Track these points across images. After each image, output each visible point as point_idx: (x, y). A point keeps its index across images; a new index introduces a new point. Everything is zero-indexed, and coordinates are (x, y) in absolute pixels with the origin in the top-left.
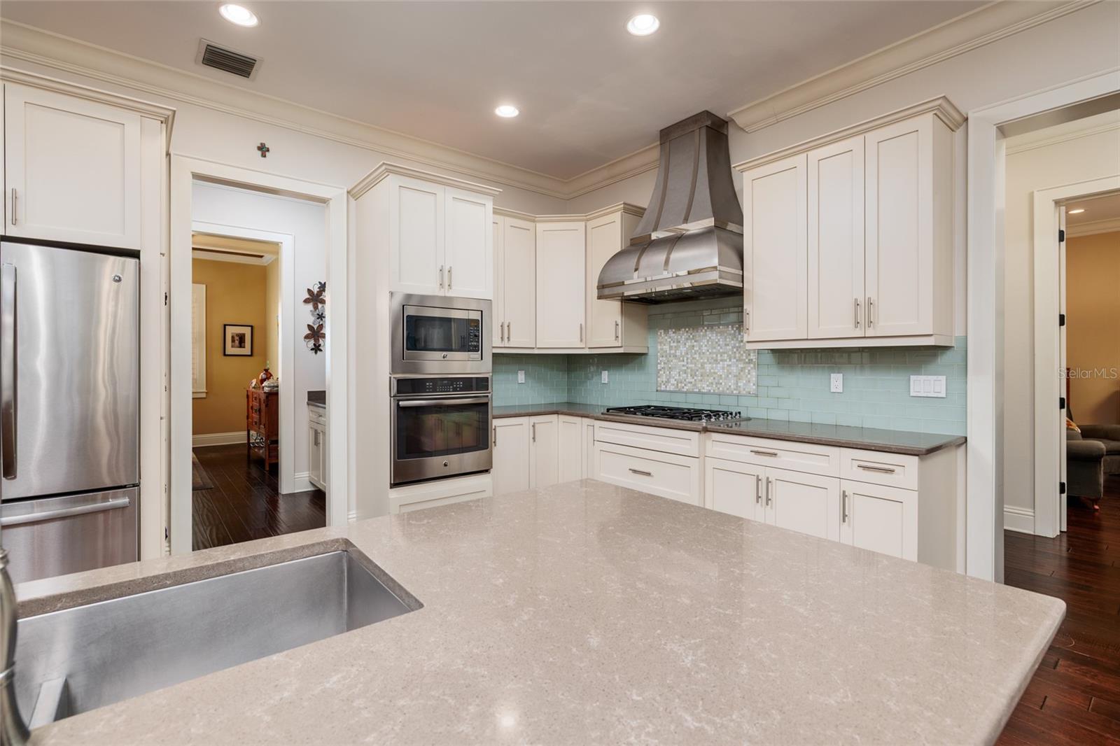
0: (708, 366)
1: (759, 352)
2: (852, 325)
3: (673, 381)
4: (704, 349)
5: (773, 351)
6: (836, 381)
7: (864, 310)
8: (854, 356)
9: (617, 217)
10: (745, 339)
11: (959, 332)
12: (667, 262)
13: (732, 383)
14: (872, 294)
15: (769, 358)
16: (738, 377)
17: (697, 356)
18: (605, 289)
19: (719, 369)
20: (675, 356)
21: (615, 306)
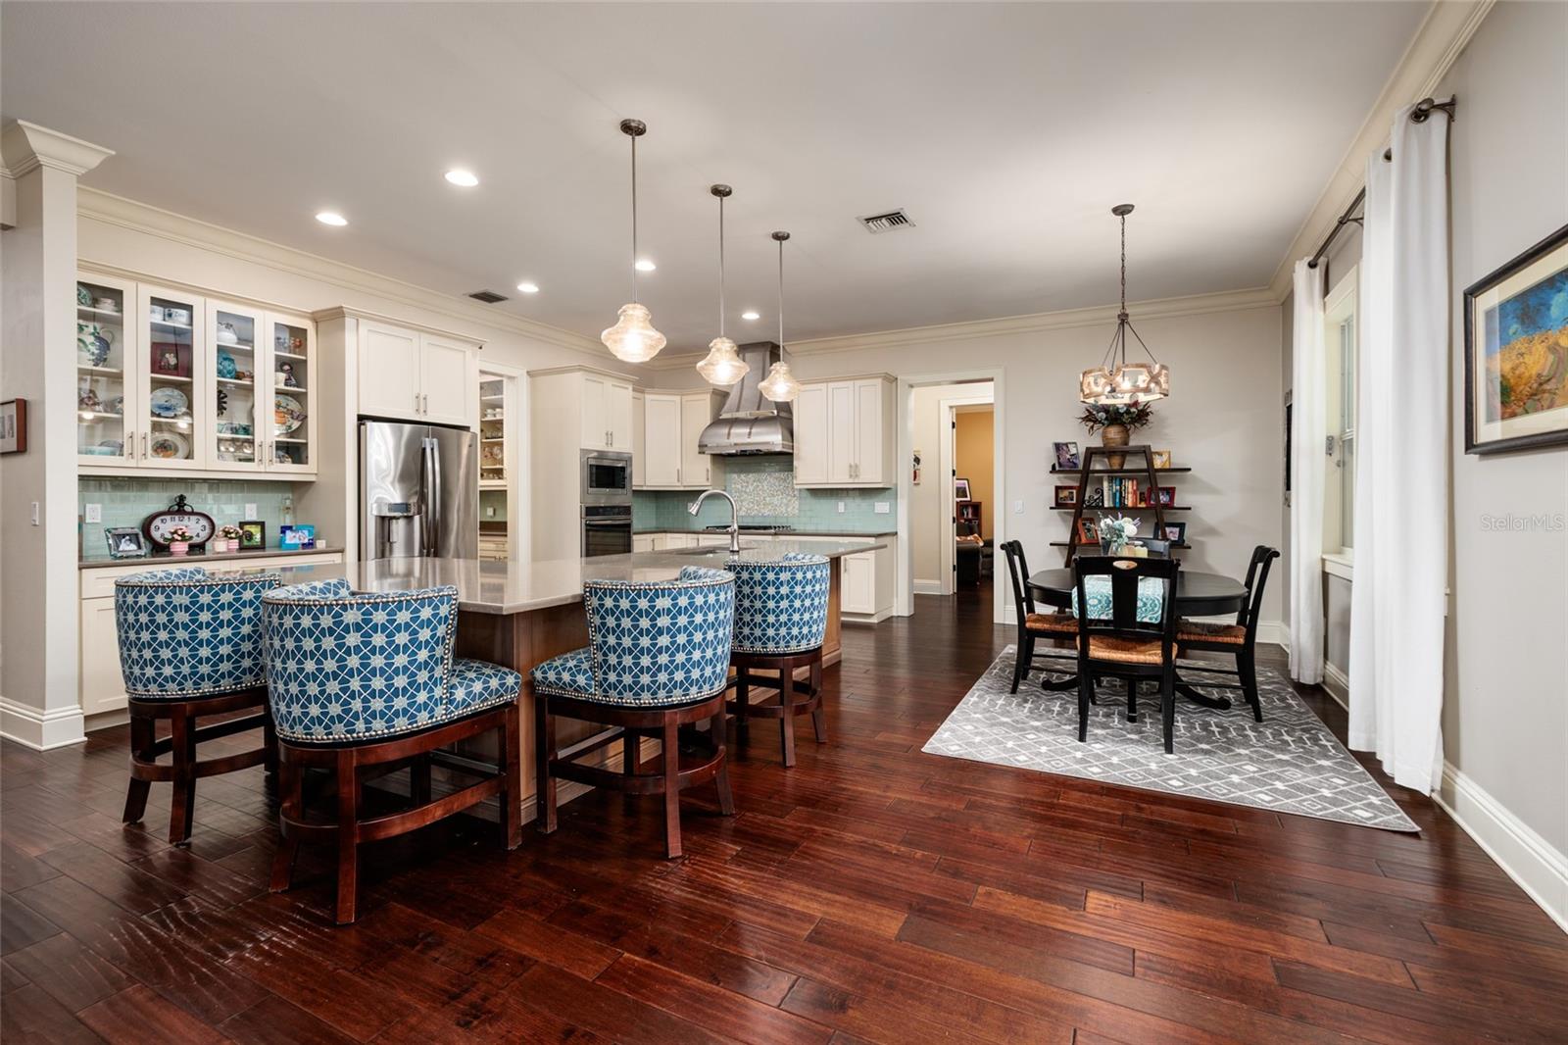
0: (768, 499)
1: (800, 490)
2: (848, 477)
3: (744, 509)
4: (766, 488)
5: (808, 490)
6: (841, 506)
7: (854, 470)
8: (850, 492)
9: (708, 396)
10: (795, 482)
11: (894, 482)
12: (750, 434)
13: (783, 510)
14: (857, 462)
15: (805, 494)
16: (787, 505)
17: (760, 493)
18: (702, 448)
19: (775, 501)
20: (745, 492)
21: (707, 460)
